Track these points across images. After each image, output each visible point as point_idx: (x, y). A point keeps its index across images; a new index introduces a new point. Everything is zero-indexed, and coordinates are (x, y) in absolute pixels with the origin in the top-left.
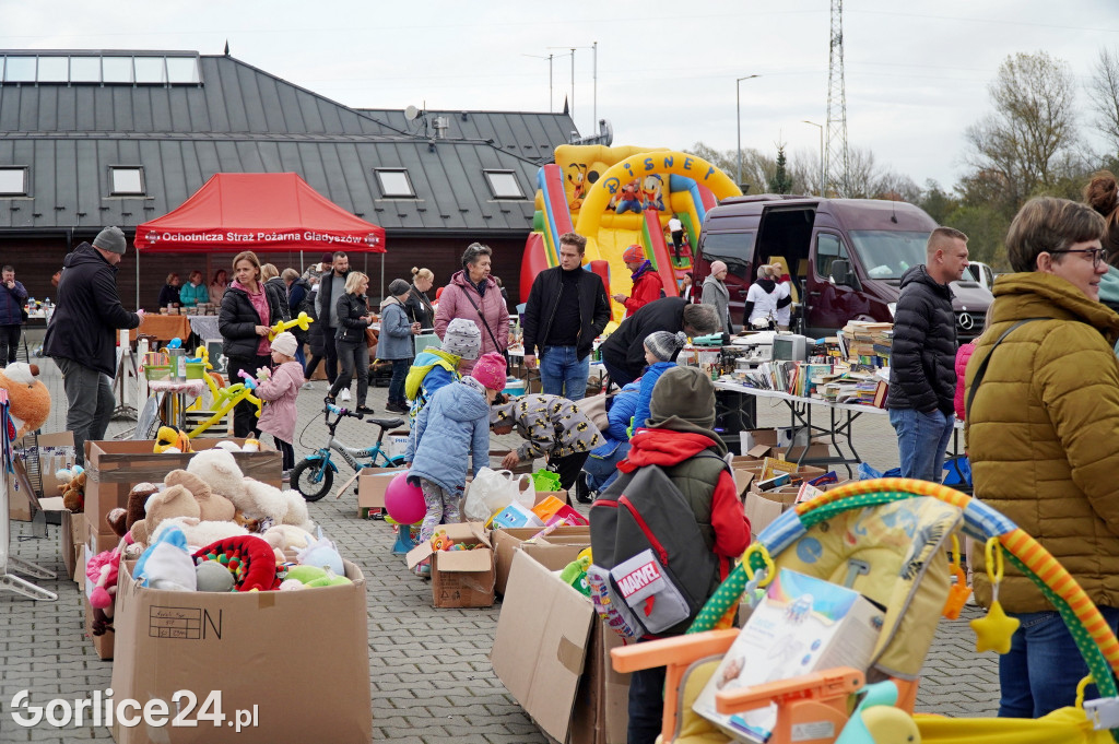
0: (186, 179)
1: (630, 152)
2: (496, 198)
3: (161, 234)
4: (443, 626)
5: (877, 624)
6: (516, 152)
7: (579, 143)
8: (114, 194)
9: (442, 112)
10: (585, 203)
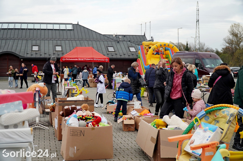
0: (70, 48)
1: (157, 43)
2: (131, 52)
3: (65, 59)
4: (125, 135)
5: (222, 133)
6: (135, 43)
7: (147, 41)
8: (56, 51)
9: (120, 35)
10: (148, 53)
